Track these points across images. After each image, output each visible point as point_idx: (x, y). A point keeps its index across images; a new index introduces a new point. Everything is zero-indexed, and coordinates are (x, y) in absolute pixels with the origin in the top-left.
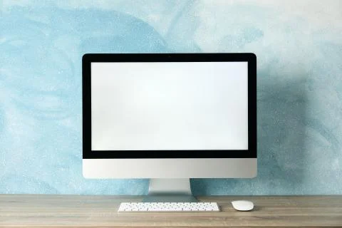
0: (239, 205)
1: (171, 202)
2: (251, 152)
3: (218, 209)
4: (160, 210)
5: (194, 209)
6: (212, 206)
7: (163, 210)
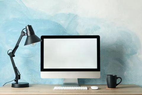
0: (93, 88)
1: (71, 87)
2: (98, 69)
3: (87, 89)
4: (68, 89)
5: (79, 89)
6: (85, 88)
7: (69, 89)
